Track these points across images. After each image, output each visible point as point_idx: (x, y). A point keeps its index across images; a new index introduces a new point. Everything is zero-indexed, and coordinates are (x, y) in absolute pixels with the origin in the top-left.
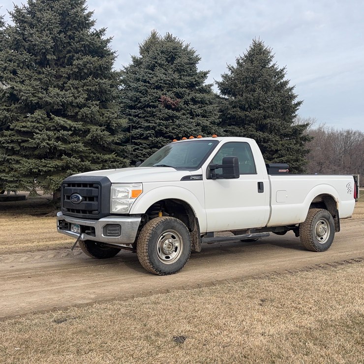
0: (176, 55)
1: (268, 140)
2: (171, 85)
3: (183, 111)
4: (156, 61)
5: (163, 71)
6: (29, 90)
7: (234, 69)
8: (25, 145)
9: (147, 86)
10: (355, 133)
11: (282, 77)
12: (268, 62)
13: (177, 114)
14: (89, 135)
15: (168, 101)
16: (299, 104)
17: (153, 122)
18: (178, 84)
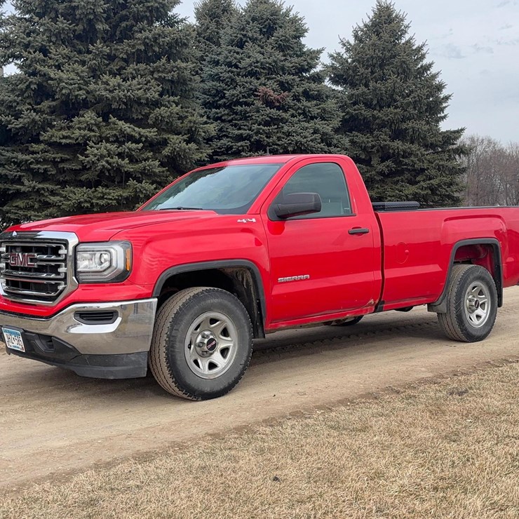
0: (275, 24)
1: (410, 154)
2: (272, 70)
3: (291, 111)
4: (245, 33)
5: (259, 49)
6: (73, 79)
7: (350, 45)
8: (67, 166)
9: (232, 72)
10: (483, 140)
11: (423, 57)
12: (401, 35)
13: (284, 115)
14: (167, 150)
15: (270, 95)
16: (447, 98)
17: (246, 128)
18: (283, 69)
